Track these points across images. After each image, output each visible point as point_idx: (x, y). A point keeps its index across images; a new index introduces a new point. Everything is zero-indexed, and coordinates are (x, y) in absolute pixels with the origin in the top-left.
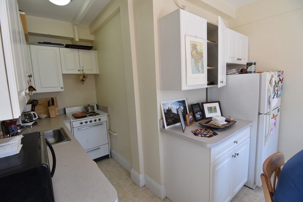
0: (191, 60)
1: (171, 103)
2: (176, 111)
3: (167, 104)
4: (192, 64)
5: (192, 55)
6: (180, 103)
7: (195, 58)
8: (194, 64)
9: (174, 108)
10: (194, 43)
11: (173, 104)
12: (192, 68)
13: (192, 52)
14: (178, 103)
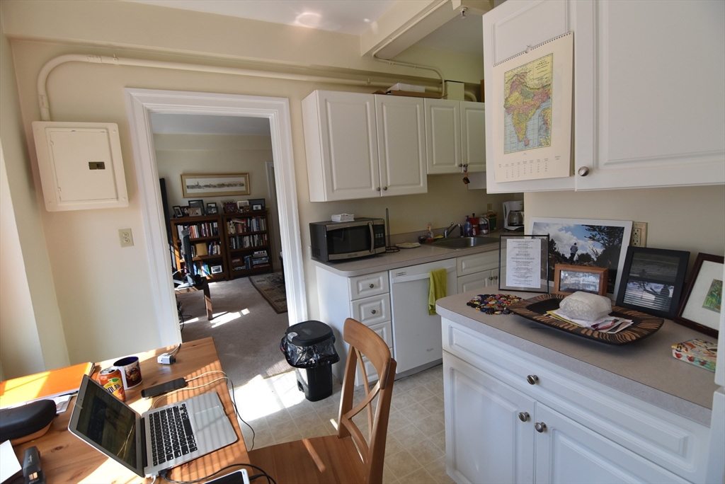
0: (505, 121)
1: (560, 227)
2: (570, 252)
3: (548, 225)
4: (505, 130)
5: (506, 109)
6: (594, 233)
7: (515, 113)
8: (513, 129)
9: (565, 242)
10: (515, 72)
11: (567, 229)
12: (505, 139)
13: (506, 100)
14: (589, 230)
